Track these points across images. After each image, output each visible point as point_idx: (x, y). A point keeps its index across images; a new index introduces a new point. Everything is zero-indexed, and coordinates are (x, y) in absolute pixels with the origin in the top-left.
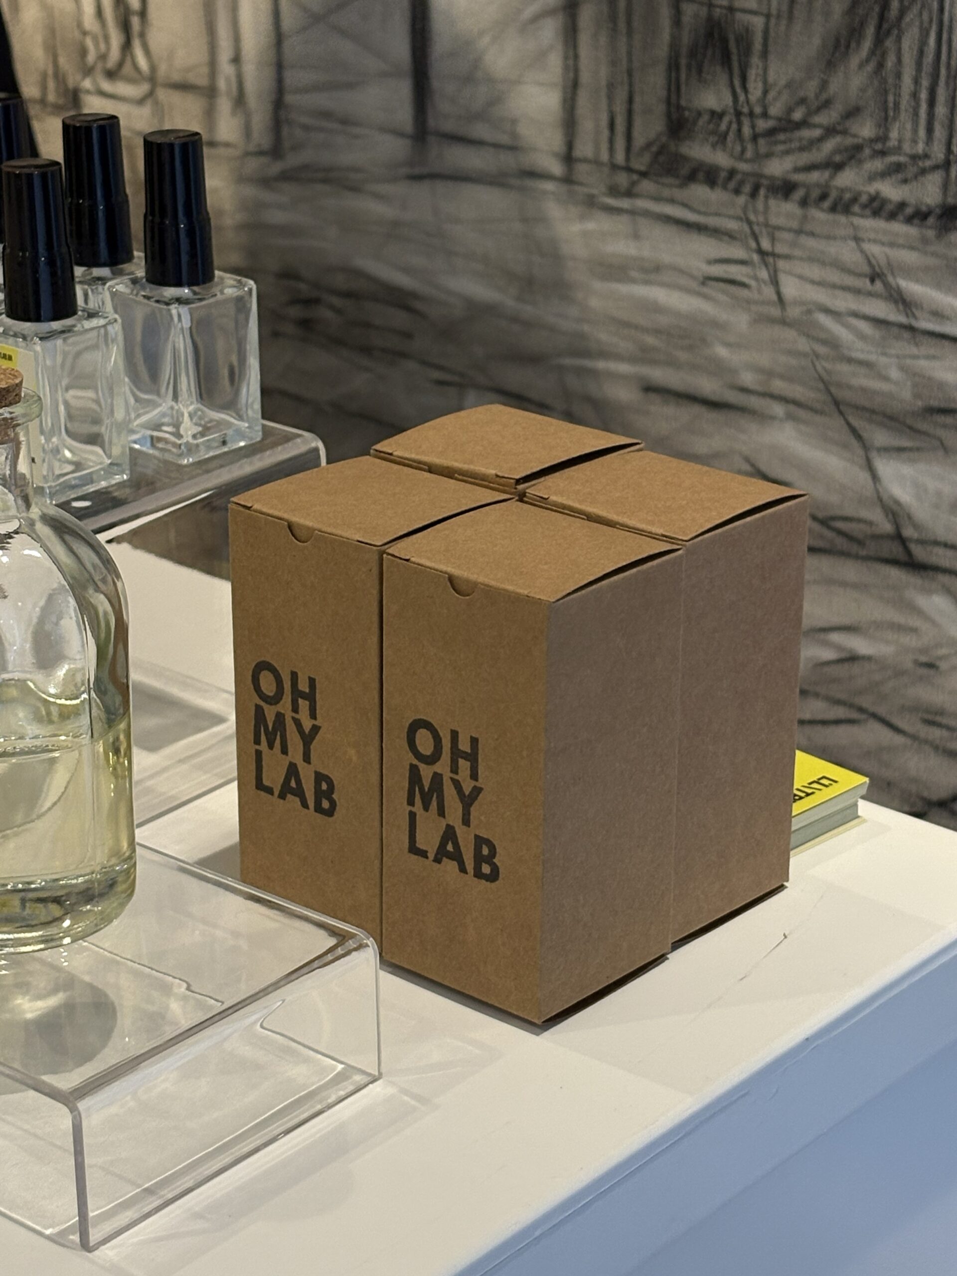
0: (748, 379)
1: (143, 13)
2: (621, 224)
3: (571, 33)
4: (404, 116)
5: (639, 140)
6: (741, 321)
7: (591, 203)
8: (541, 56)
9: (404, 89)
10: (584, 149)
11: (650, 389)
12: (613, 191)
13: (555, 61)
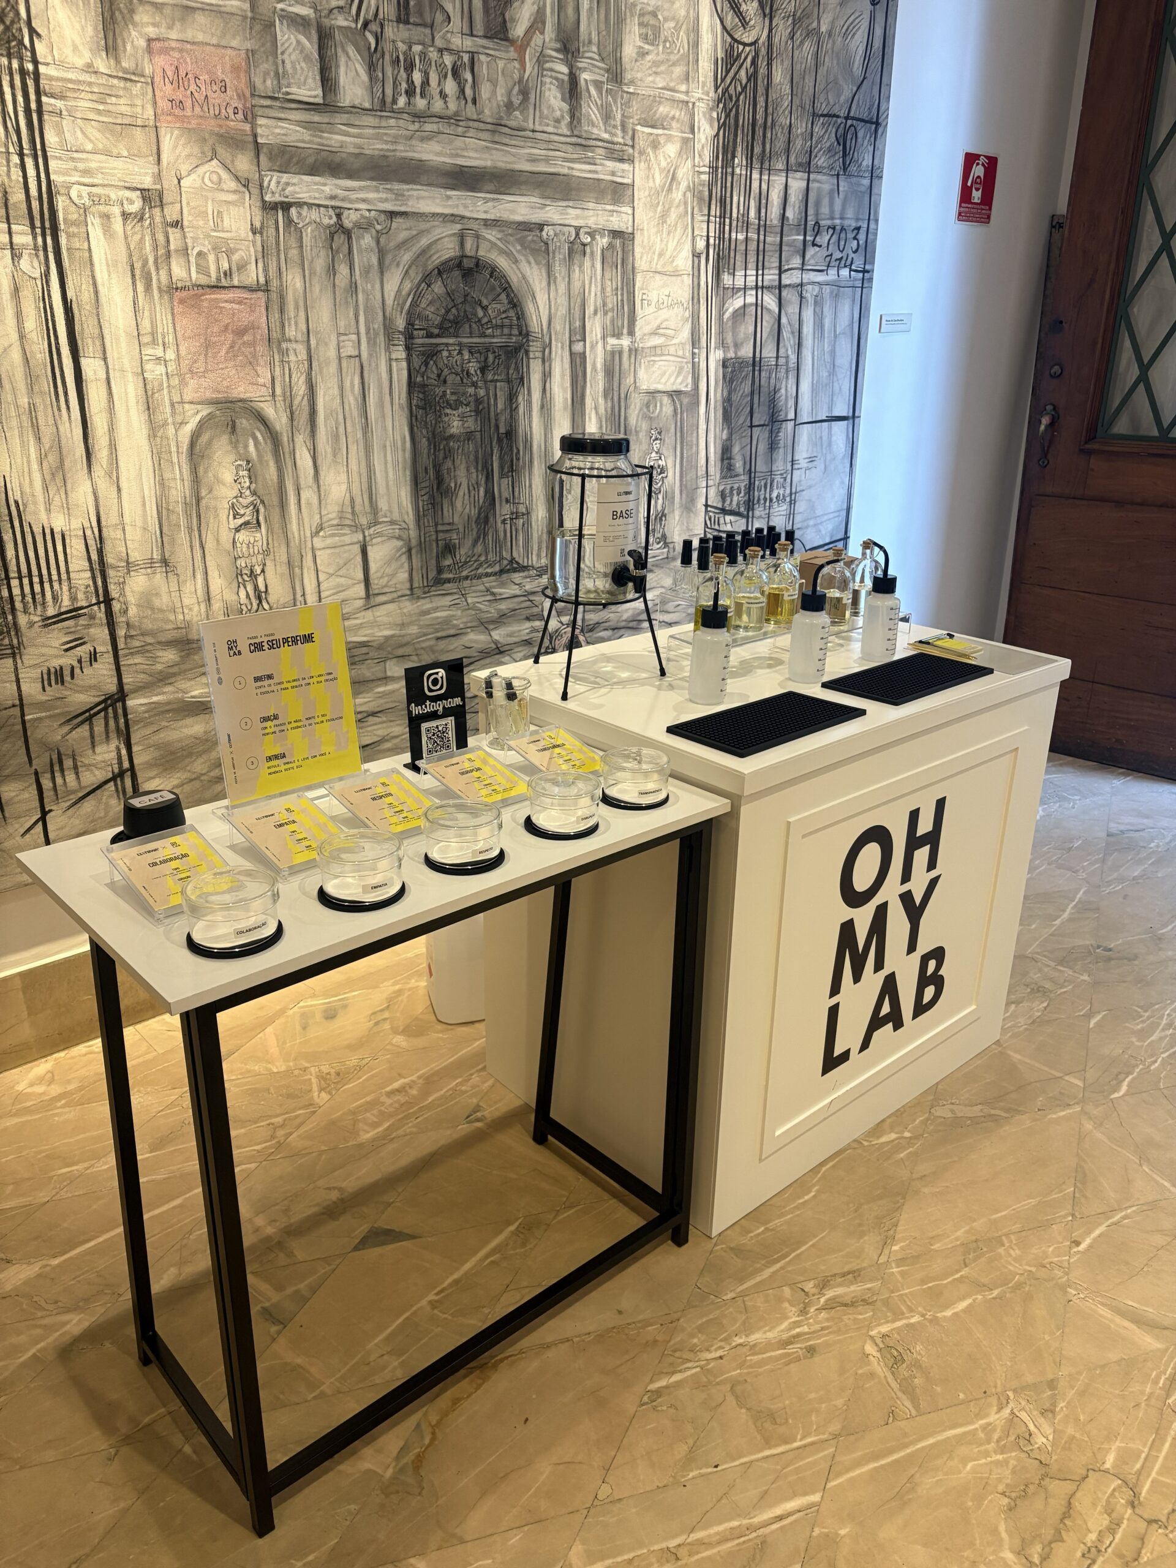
0: (462, 626)
1: (266, 592)
2: (428, 600)
3: (410, 558)
4: (363, 594)
5: (430, 578)
6: (459, 613)
7: (419, 598)
8: (402, 566)
9: (362, 586)
10: (416, 585)
11: (438, 638)
12: (425, 593)
13: (406, 565)
